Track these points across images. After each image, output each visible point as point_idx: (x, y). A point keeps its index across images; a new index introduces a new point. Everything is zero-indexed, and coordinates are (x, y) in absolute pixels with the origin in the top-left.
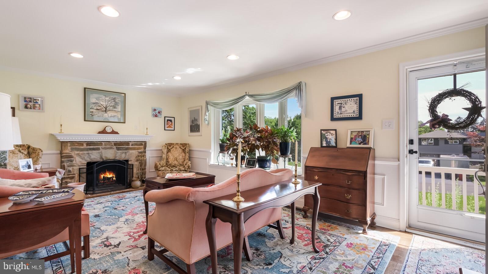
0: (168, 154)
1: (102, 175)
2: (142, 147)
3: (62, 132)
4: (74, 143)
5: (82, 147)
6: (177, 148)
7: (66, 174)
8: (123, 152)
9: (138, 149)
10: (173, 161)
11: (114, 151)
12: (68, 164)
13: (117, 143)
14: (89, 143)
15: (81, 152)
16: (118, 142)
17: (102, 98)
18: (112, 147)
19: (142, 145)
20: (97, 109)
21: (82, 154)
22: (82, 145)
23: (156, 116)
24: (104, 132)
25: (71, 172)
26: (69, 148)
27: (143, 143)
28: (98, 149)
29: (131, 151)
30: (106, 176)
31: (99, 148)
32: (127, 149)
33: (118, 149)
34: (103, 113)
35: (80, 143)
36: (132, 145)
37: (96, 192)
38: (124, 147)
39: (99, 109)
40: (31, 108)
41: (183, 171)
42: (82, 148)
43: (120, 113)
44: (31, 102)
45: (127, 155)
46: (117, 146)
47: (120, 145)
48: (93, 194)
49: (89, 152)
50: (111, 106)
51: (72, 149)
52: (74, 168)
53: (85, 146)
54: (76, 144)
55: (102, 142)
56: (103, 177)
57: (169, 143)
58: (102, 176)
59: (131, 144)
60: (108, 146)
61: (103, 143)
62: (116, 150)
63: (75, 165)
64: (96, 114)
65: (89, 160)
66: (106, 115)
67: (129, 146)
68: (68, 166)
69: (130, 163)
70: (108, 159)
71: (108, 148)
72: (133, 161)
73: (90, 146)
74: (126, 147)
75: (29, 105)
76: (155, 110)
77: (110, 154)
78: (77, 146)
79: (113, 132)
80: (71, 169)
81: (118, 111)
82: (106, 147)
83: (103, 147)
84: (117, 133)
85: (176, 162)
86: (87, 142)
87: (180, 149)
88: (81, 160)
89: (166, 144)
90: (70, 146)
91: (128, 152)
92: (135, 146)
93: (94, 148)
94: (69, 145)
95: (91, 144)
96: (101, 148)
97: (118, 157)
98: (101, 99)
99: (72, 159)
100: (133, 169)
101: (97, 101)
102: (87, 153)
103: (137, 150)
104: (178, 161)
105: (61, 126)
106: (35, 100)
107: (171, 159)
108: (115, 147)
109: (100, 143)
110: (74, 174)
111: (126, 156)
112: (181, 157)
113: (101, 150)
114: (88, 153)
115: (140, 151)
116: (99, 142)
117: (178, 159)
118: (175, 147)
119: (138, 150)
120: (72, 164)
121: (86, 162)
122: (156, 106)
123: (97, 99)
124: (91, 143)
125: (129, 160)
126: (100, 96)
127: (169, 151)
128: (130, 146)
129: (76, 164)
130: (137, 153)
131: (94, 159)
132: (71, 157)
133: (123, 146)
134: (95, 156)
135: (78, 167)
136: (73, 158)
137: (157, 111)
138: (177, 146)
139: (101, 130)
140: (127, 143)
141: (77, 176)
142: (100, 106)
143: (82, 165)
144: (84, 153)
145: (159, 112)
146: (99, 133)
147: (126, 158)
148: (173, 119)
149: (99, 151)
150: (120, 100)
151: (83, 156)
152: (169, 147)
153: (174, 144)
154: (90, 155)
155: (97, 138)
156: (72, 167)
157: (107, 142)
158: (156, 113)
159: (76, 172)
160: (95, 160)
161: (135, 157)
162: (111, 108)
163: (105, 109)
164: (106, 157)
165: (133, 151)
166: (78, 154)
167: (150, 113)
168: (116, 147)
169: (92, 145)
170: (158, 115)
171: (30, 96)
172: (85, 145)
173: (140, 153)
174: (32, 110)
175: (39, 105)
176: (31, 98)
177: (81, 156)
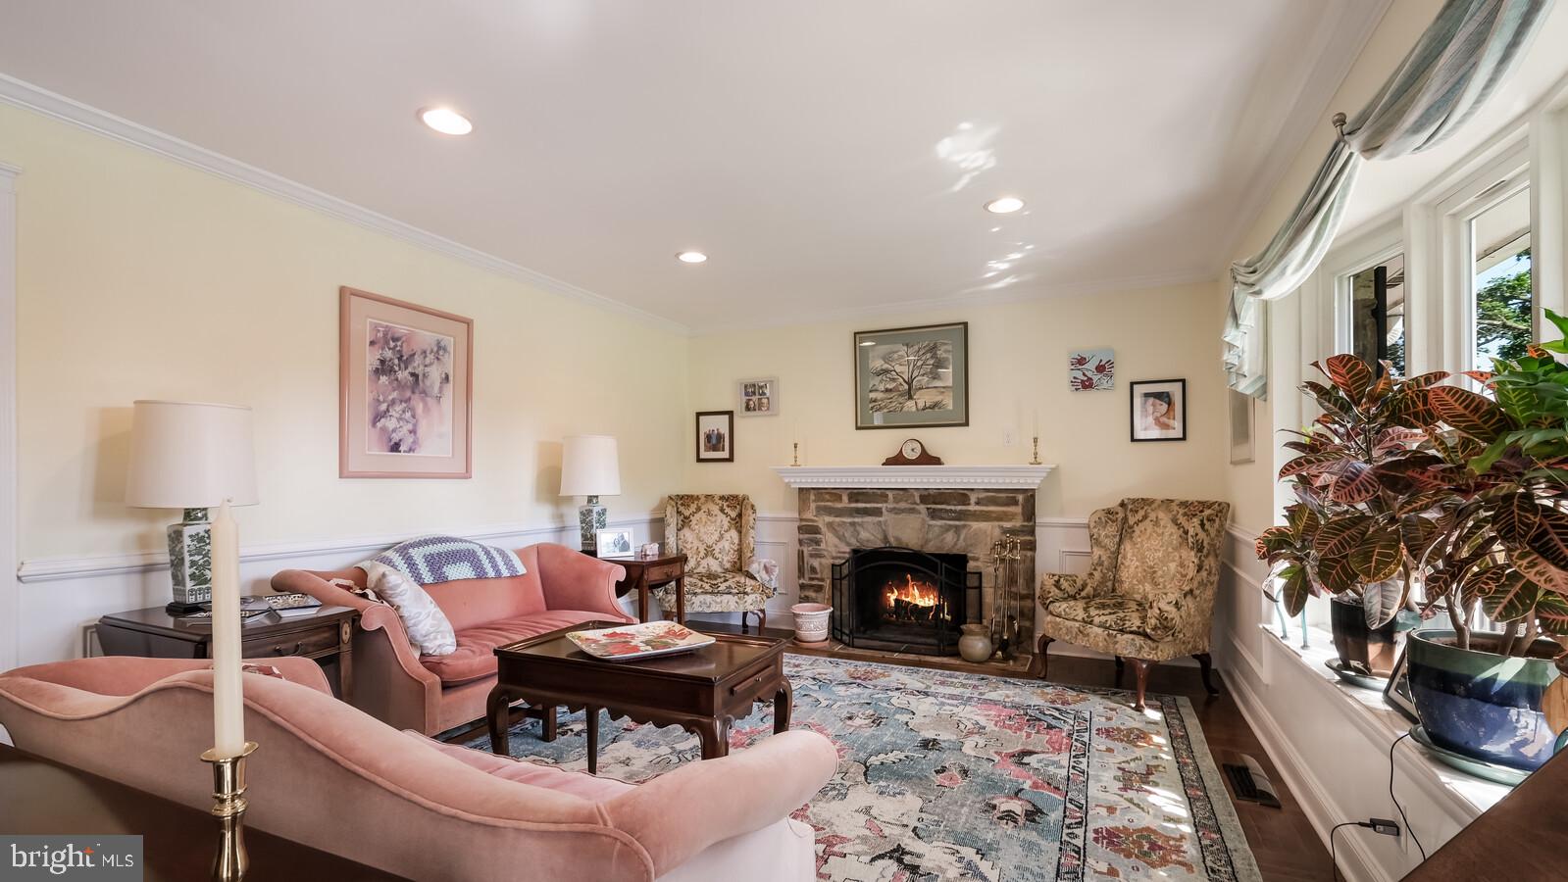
1: (893, 592)
2: (1018, 509)
3: (798, 463)
4: (822, 493)
5: (839, 505)
6: (1162, 523)
7: (806, 576)
8: (950, 526)
9: (1000, 518)
10: (1139, 582)
11: (920, 520)
12: (810, 548)
13: (929, 495)
14: (856, 494)
15: (838, 519)
16: (931, 492)
17: (900, 353)
18: (913, 509)
19: (1015, 502)
20: (887, 390)
21: (839, 525)
22: (839, 498)
23: (1087, 385)
24: (898, 460)
25: (816, 573)
26: (813, 506)
27: (1020, 498)
28: (877, 512)
29: (975, 525)
30: (907, 600)
31: (881, 508)
32: (961, 516)
33: (934, 514)
34: (901, 400)
35: (835, 494)
36: (977, 503)
37: (857, 642)
38: (953, 508)
39: (891, 390)
40: (755, 410)
41: (1131, 632)
42: (838, 509)
43: (951, 394)
44: (754, 393)
45: (962, 537)
46: (929, 506)
47: (939, 502)
49: (856, 520)
50: (923, 375)
51: (821, 510)
52: (823, 561)
53: (845, 503)
54: (827, 497)
55: (888, 492)
56: (896, 600)
57: (1145, 497)
58: (892, 597)
59: (973, 498)
60: (903, 505)
61: (890, 494)
62: (928, 519)
63: (826, 553)
64: (885, 406)
65: (855, 544)
66: (911, 403)
67: (969, 504)
68: (811, 556)
69: (971, 565)
70: (904, 546)
71: (903, 511)
72: (981, 561)
73: (857, 501)
74: (959, 508)
75: (751, 402)
76: (1081, 361)
77: (910, 531)
78: (828, 501)
79: (927, 459)
80: (816, 563)
81: (944, 387)
82: (897, 506)
83: (891, 505)
84: (937, 461)
85: (1148, 587)
86: (849, 491)
87: (1171, 529)
88: (836, 541)
90: (815, 501)
91: (964, 526)
92: (986, 505)
93: (866, 508)
94: (812, 497)
95: (860, 498)
96: (884, 510)
97: (931, 543)
98: (896, 356)
99: (818, 536)
100: (980, 587)
101: (886, 366)
102: (850, 523)
103: (997, 523)
104: (1156, 584)
105: (796, 447)
106: (761, 387)
107: (1132, 570)
108: (922, 508)
109: (880, 494)
110: (822, 580)
111: (958, 540)
112: (1173, 566)
113: (886, 517)
114: (853, 524)
115: (1008, 525)
116: (879, 491)
117: (1160, 573)
118: (1152, 516)
119: (1001, 523)
120: (816, 550)
121: (848, 549)
122: (1084, 345)
123: (887, 358)
124: (858, 494)
125: (969, 555)
126: (895, 350)
127: (1125, 531)
128: (972, 508)
129: (827, 550)
130: (997, 532)
131: (868, 541)
132: (816, 530)
133: (949, 504)
134: (869, 534)
135: (832, 561)
136: (820, 533)
137: (1091, 365)
138: (1161, 515)
139: (893, 453)
140: (962, 496)
141: (827, 584)
142: (894, 380)
143: (839, 555)
144: (844, 522)
145: (1100, 369)
146: (889, 462)
147: (958, 547)
148: (1175, 389)
149: (880, 519)
150: (950, 348)
151: (841, 531)
154: (858, 528)
155: (875, 480)
156: (818, 559)
157: (901, 492)
158: (1090, 375)
159: (827, 574)
160: (870, 544)
161: (989, 546)
162: (926, 379)
163: (906, 387)
164: (897, 539)
165: (983, 525)
166: (830, 525)
167: (1064, 374)
168: (928, 509)
169: (864, 500)
170: (1095, 379)
171: (752, 381)
172: (845, 498)
173: (1013, 532)
174: (757, 413)
175: (768, 398)
176: (754, 386)
177: (838, 529)
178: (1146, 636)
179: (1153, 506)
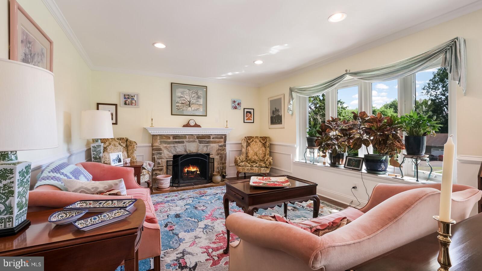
0: (247, 148)
1: (186, 169)
2: (223, 140)
3: (153, 126)
4: (162, 136)
5: (169, 140)
6: (257, 142)
7: (156, 166)
8: (205, 145)
9: (218, 143)
10: (253, 156)
11: (196, 144)
12: (158, 156)
13: (199, 136)
14: (175, 137)
15: (168, 145)
16: (200, 135)
17: (186, 92)
18: (194, 141)
19: (222, 138)
20: (182, 103)
21: (169, 147)
22: (169, 138)
23: (236, 108)
24: (187, 125)
25: (160, 165)
26: (159, 141)
27: (223, 137)
28: (183, 142)
29: (212, 145)
30: (190, 170)
31: (184, 141)
32: (208, 142)
33: (200, 142)
34: (187, 107)
35: (168, 137)
36: (213, 139)
37: (181, 185)
38: (206, 140)
39: (183, 103)
40: (129, 105)
41: (263, 167)
42: (169, 142)
43: (202, 107)
44: (129, 98)
45: (208, 148)
46: (199, 140)
47: (203, 139)
48: (178, 187)
49: (175, 145)
50: (194, 100)
51: (161, 142)
52: (163, 160)
53: (171, 139)
54: (164, 138)
55: (186, 136)
56: (187, 171)
57: (248, 136)
59: (212, 137)
60: (191, 140)
61: (187, 136)
62: (199, 144)
63: (164, 157)
64: (182, 108)
65: (175, 153)
66: (190, 108)
67: (210, 139)
68: (158, 159)
69: (211, 156)
70: (192, 152)
71: (191, 141)
72: (214, 155)
73: (176, 139)
74: (208, 140)
75: (127, 102)
76: (234, 102)
77: (193, 148)
78: (165, 139)
79: (196, 126)
80: (160, 161)
81: (200, 104)
82: (190, 140)
83: (187, 140)
84: (199, 126)
85: (256, 157)
86: (173, 136)
87: (260, 143)
88: (168, 153)
89: (245, 137)
90: (159, 139)
91: (209, 145)
92: (215, 139)
93: (179, 141)
94: (158, 138)
95: (177, 138)
96: (185, 141)
97: (200, 151)
98: (185, 93)
99: (161, 151)
100: (214, 162)
101: (182, 95)
102: (173, 146)
103: (217, 144)
104: (257, 156)
105: (152, 120)
106: (132, 96)
107: (251, 153)
108: (197, 140)
109: (184, 136)
110: (163, 166)
111: (207, 149)
112: (261, 152)
113: (186, 143)
114: (174, 147)
115: (220, 144)
116: (183, 136)
117: (258, 153)
118: (255, 140)
119: (219, 144)
120: (160, 156)
121: (172, 155)
122: (235, 98)
123: (182, 93)
124: (176, 136)
125: (211, 153)
126: (185, 90)
127: (248, 145)
128: (211, 140)
129: (165, 156)
130: (218, 146)
131: (179, 152)
132: (160, 149)
133: (205, 139)
134: (180, 149)
135: (166, 160)
136: (162, 151)
137: (236, 103)
138: (257, 140)
139: (185, 123)
140: (208, 136)
141: (165, 168)
142: (184, 100)
143: (169, 157)
144: (171, 146)
145: (238, 104)
146: (184, 126)
147: (207, 151)
148: (252, 111)
149: (184, 144)
150: (202, 93)
151: (170, 149)
152: (248, 140)
153: (253, 137)
154: (176, 148)
155: (182, 132)
156: (161, 160)
157: (191, 136)
158: (236, 105)
159: (164, 164)
160: (180, 153)
161: (216, 150)
162: (194, 101)
163: (189, 103)
164: (189, 150)
165: (214, 145)
166: (166, 147)
167: (230, 105)
168: (199, 141)
169: (178, 138)
170: (237, 106)
171: (128, 93)
172: (171, 138)
173: (220, 146)
174: (130, 106)
175: (135, 101)
176: (129, 95)
177: (168, 148)
178: (267, 167)
179: (254, 138)
